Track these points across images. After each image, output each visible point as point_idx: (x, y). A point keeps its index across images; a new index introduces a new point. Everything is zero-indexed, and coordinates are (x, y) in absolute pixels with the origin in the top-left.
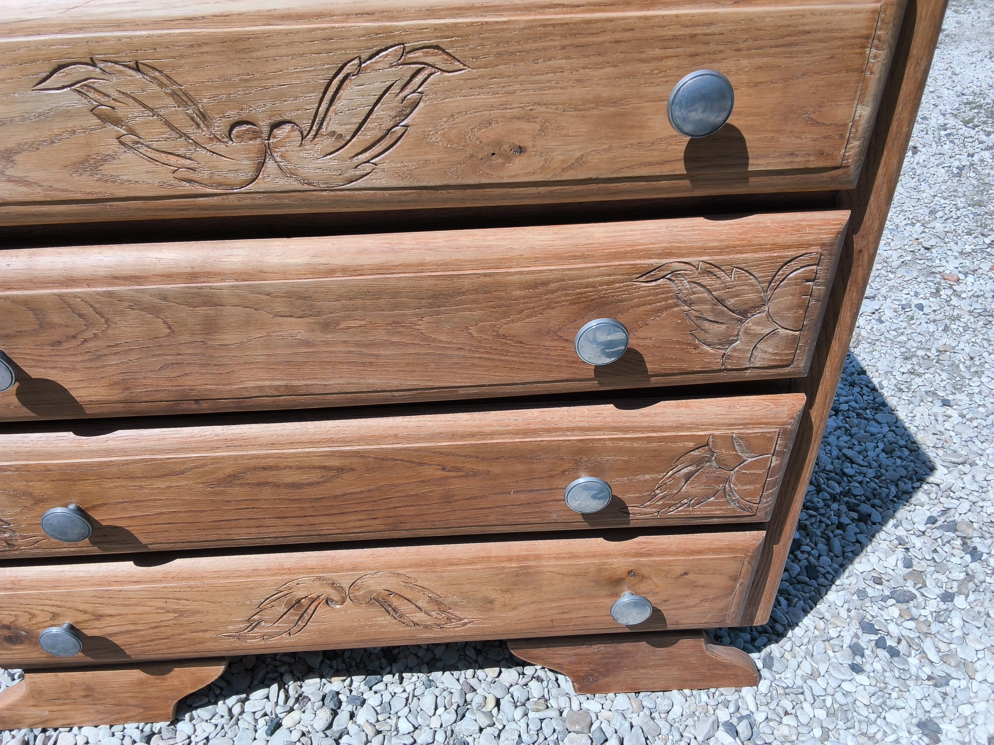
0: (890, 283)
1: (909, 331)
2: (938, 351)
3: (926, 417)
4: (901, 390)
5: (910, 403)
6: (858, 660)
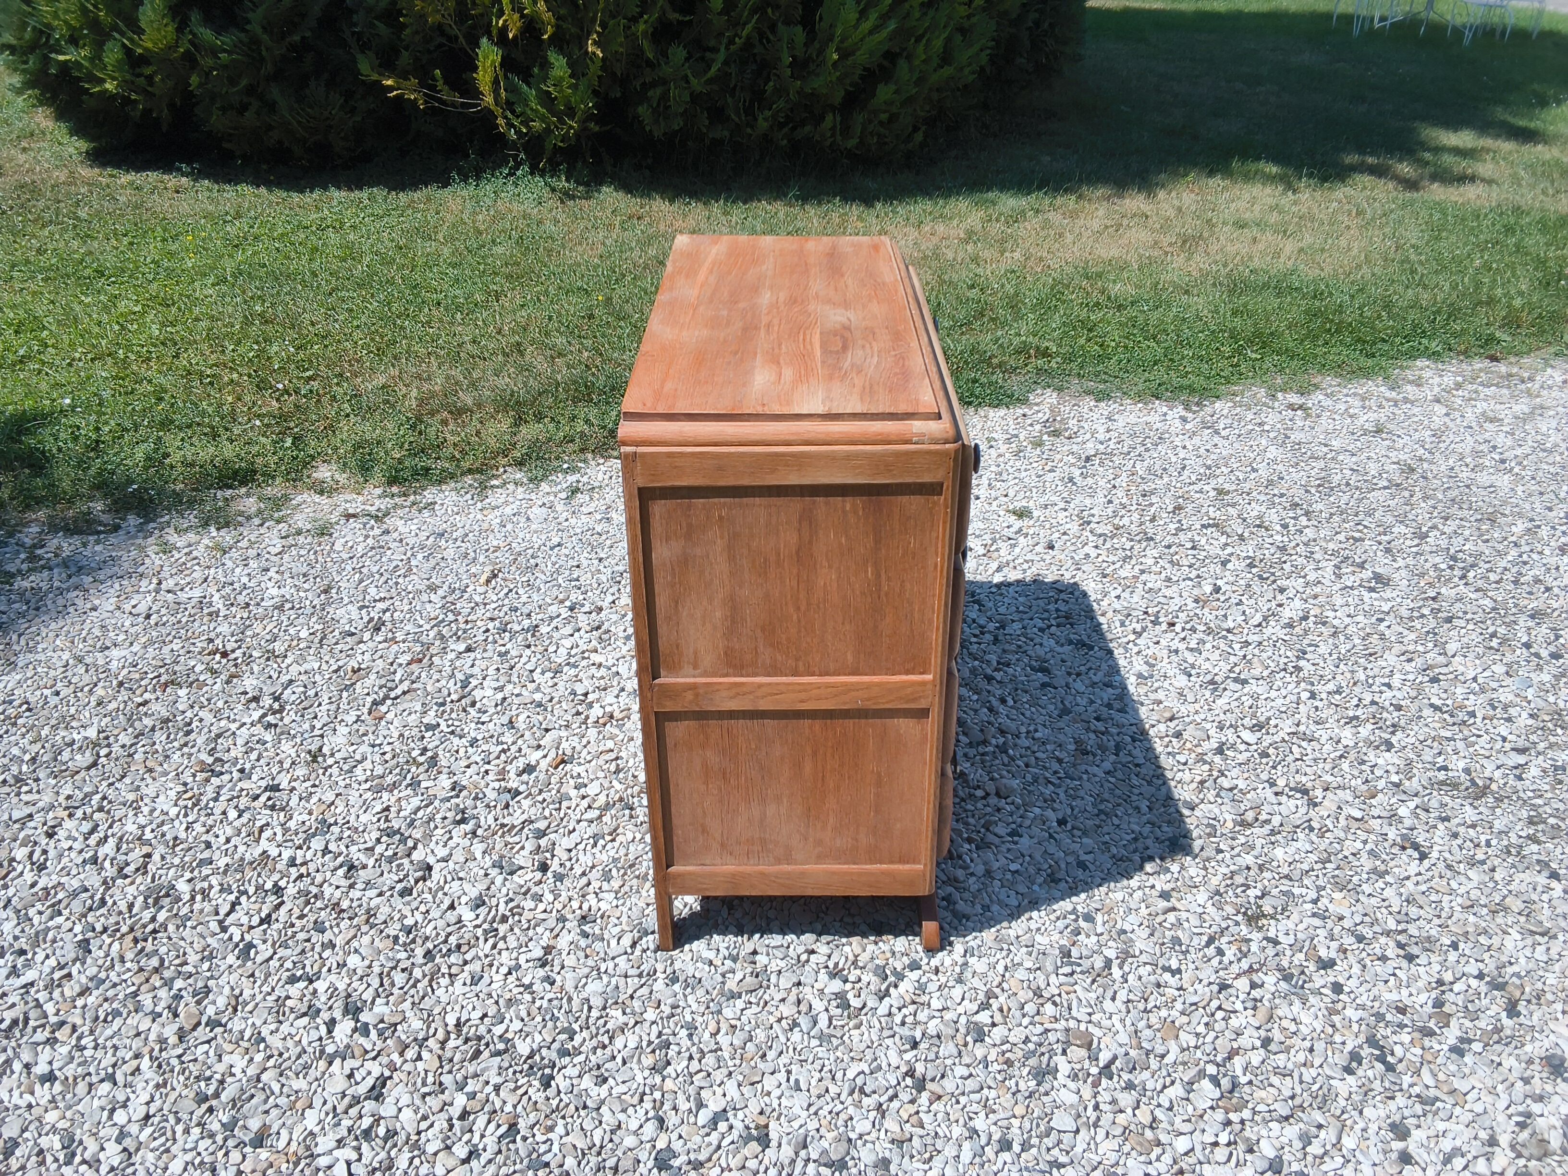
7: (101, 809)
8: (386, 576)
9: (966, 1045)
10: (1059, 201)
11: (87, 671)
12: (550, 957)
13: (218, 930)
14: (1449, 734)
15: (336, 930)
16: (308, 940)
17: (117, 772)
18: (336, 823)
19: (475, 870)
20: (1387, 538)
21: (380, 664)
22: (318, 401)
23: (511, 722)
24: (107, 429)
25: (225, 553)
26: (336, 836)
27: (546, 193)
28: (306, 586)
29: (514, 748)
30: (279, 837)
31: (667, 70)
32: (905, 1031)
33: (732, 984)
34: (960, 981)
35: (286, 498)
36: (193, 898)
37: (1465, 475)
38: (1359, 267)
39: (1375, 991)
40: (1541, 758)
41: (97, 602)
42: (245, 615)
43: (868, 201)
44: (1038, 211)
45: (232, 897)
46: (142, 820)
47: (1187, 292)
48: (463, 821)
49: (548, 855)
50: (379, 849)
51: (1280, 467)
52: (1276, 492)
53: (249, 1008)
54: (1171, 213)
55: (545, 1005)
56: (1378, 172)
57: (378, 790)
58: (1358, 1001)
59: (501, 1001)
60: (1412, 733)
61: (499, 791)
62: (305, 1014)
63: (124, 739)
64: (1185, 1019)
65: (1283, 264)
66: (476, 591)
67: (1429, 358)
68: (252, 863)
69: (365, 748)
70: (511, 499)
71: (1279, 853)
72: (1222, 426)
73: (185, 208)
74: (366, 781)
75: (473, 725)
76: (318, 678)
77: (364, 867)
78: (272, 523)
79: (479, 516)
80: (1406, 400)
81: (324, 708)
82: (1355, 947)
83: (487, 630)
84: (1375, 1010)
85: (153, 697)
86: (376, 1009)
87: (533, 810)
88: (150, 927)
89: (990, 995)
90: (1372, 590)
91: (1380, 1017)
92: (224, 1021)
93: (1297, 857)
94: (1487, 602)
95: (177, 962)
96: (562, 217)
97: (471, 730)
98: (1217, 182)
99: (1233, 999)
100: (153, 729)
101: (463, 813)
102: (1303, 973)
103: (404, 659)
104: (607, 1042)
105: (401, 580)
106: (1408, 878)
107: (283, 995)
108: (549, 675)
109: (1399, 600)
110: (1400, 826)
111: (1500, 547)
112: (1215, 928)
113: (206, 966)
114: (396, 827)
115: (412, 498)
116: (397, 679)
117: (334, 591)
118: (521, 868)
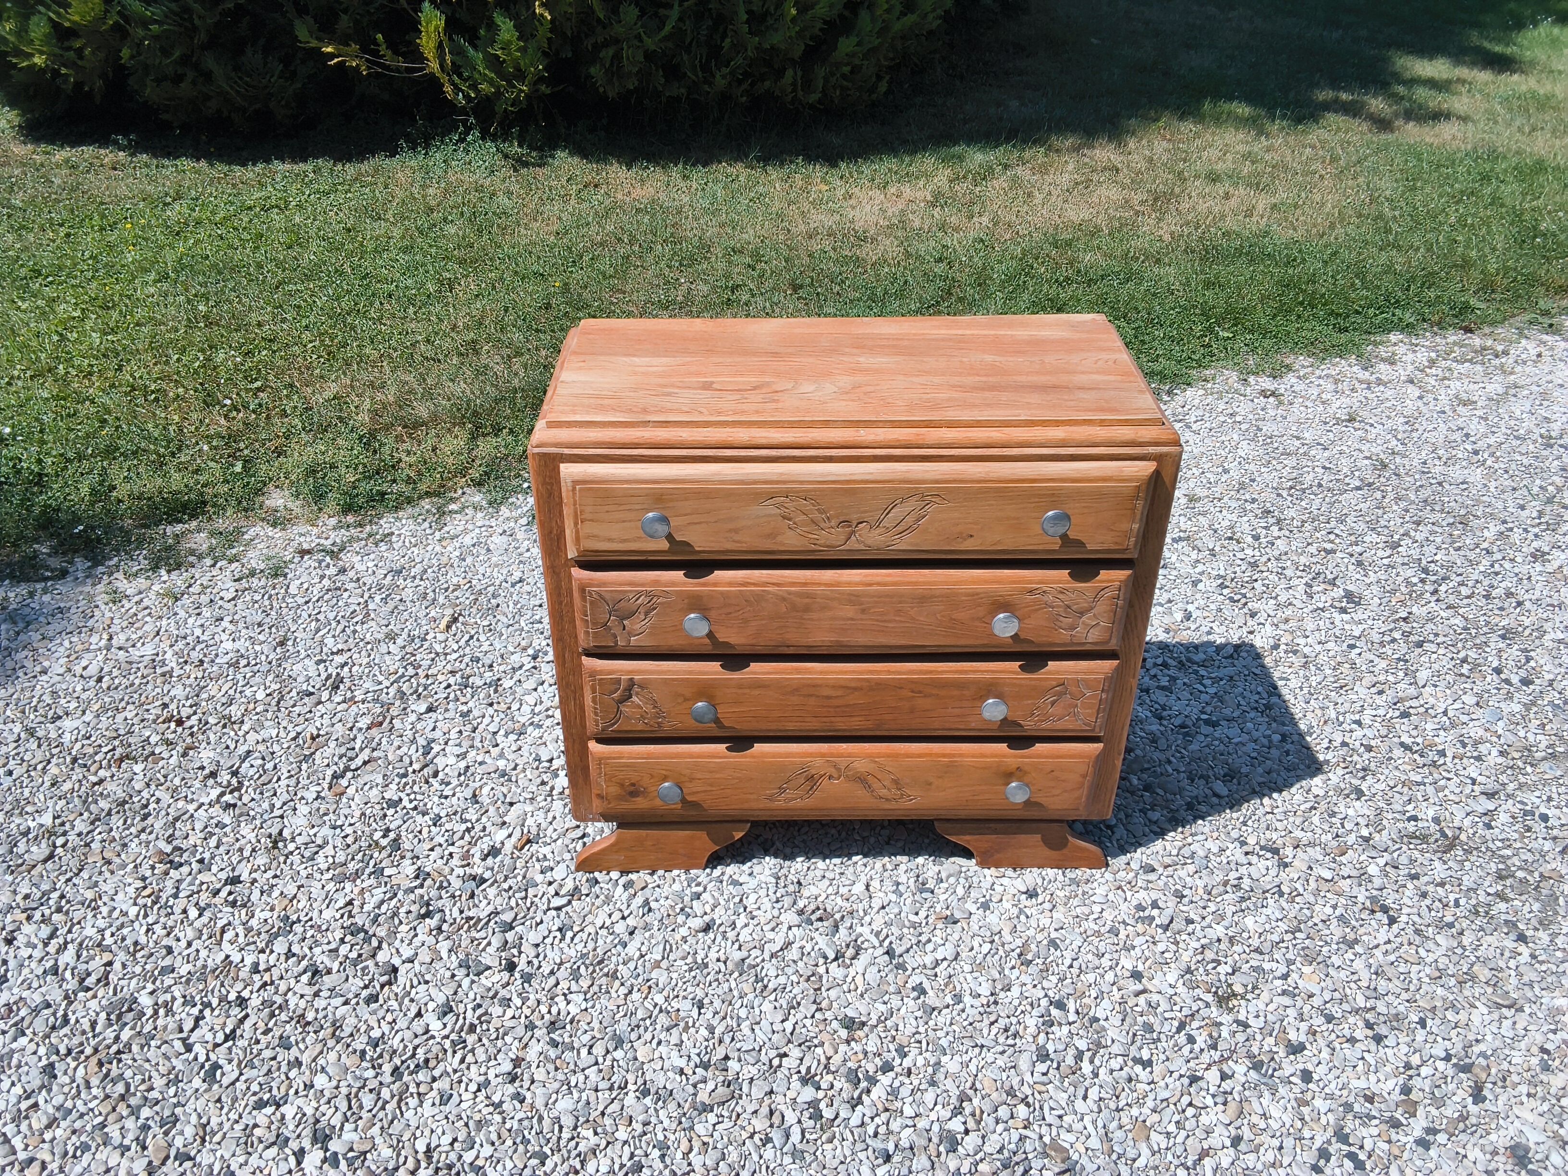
0: (1522, 779)
1: (1518, 845)
2: (1541, 875)
3: (1492, 949)
4: (1477, 913)
5: (1482, 929)
6: (1322, 1162)
7: (59, 910)
8: (344, 623)
9: (939, 1155)
10: (1027, 154)
11: (39, 746)
12: (519, 1071)
13: (183, 1050)
14: (1418, 778)
15: (302, 1046)
16: (274, 1058)
17: (74, 864)
18: (299, 921)
19: (442, 971)
20: (1359, 549)
21: (340, 730)
22: (268, 417)
23: (474, 796)
24: (49, 461)
25: (177, 599)
26: (299, 936)
27: (498, 160)
28: (261, 637)
29: (478, 827)
30: (241, 939)
31: (618, 30)
32: (877, 1144)
33: (703, 1097)
34: (933, 1083)
35: (239, 532)
36: (156, 1012)
37: (1438, 469)
38: (1332, 226)
39: (1343, 1079)
40: (1510, 802)
41: (46, 664)
42: (200, 675)
43: (831, 159)
44: (1006, 167)
45: (195, 1011)
46: (101, 923)
47: (1158, 261)
48: (428, 915)
49: (515, 951)
50: (344, 950)
51: (1252, 467)
52: (1248, 497)
53: (217, 1138)
54: (1142, 165)
55: (516, 1126)
56: (1352, 110)
57: (340, 879)
58: (1327, 1090)
59: (471, 1124)
60: (1382, 778)
61: (463, 879)
62: (274, 1143)
63: (81, 826)
64: (1156, 1117)
65: (1256, 223)
66: (437, 638)
67: (1402, 331)
68: (214, 971)
69: (326, 831)
70: (470, 527)
71: (1249, 922)
72: (1193, 419)
73: (122, 190)
74: (328, 869)
75: (436, 799)
76: (276, 748)
77: (329, 972)
78: (224, 562)
79: (438, 548)
80: (1379, 382)
81: (283, 783)
82: (1324, 1028)
83: (449, 686)
84: (1344, 1100)
85: (108, 774)
86: (346, 1136)
87: (499, 900)
88: (114, 1048)
89: (963, 1098)
90: (1343, 611)
91: (1348, 1107)
92: (192, 1154)
93: (1268, 927)
94: (1458, 621)
95: (142, 1088)
96: (515, 188)
97: (434, 804)
98: (1188, 127)
99: (1203, 1093)
100: (109, 814)
101: (428, 905)
102: (1273, 1059)
103: (363, 723)
104: (578, 1167)
105: (358, 628)
106: (1377, 946)
107: (251, 1123)
108: (512, 737)
109: (1370, 622)
110: (1369, 886)
111: (1472, 555)
112: (1186, 1011)
113: (172, 1091)
114: (360, 923)
115: (368, 528)
116: (357, 747)
117: (290, 643)
118: (489, 968)
